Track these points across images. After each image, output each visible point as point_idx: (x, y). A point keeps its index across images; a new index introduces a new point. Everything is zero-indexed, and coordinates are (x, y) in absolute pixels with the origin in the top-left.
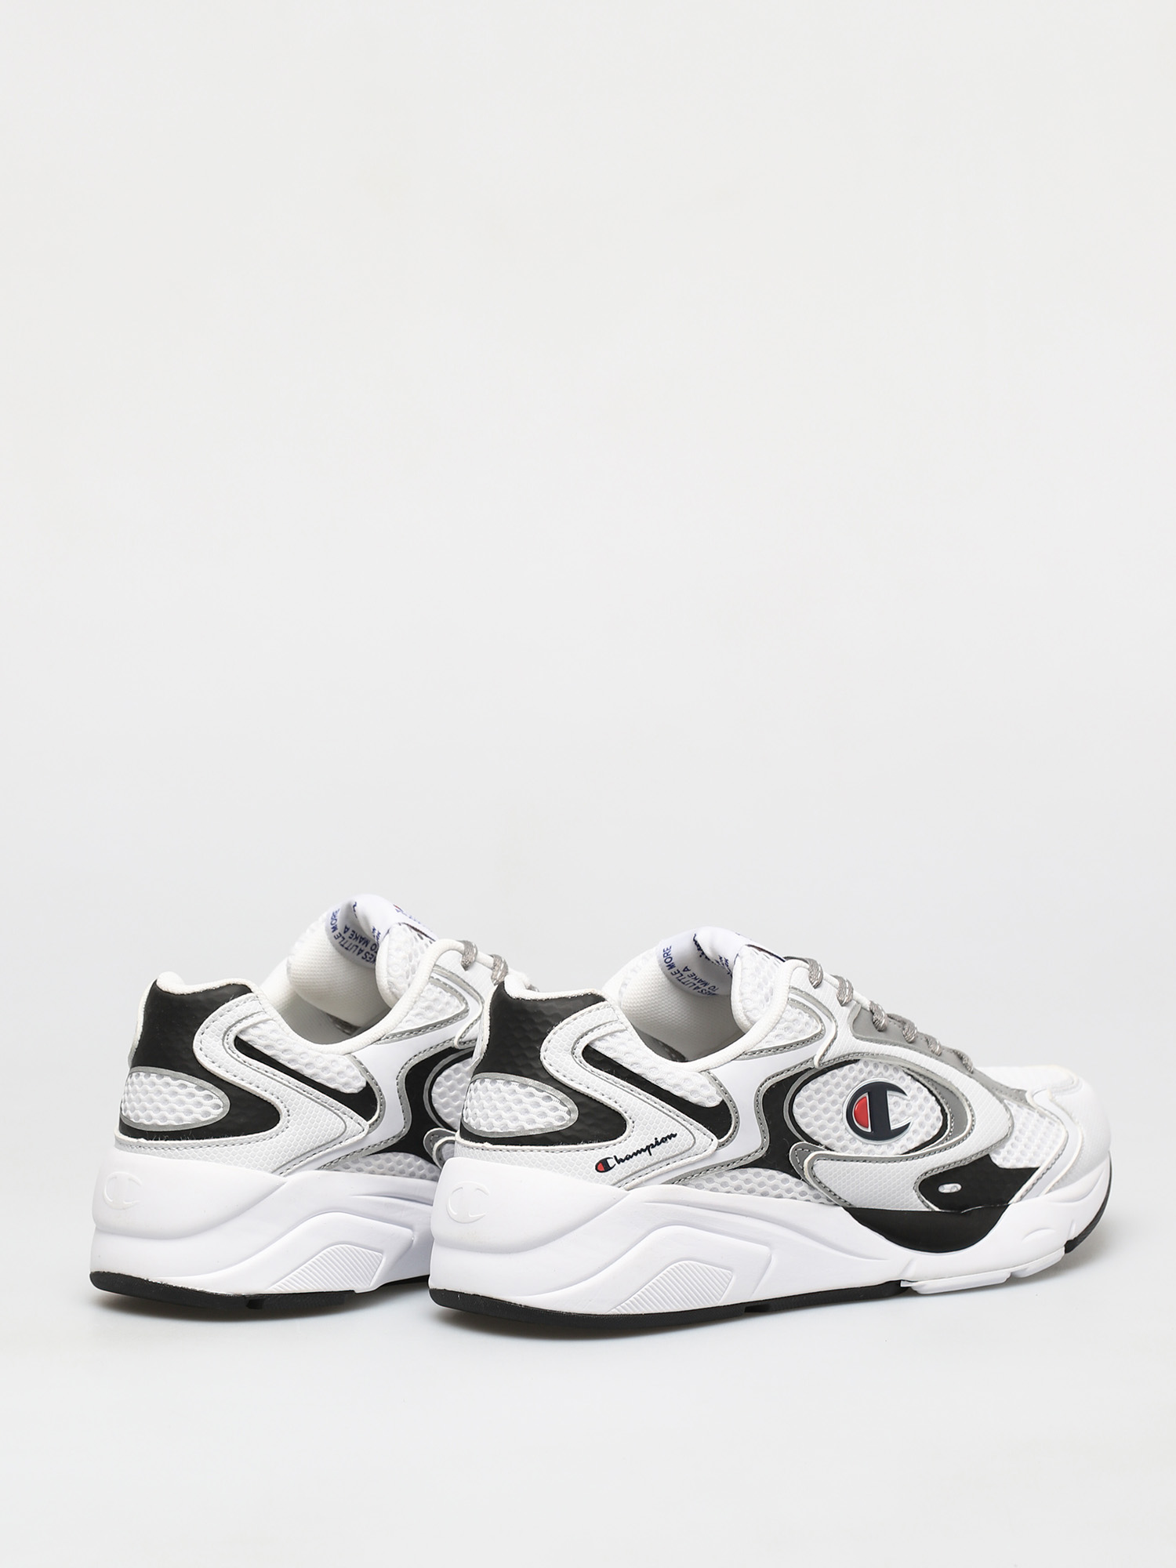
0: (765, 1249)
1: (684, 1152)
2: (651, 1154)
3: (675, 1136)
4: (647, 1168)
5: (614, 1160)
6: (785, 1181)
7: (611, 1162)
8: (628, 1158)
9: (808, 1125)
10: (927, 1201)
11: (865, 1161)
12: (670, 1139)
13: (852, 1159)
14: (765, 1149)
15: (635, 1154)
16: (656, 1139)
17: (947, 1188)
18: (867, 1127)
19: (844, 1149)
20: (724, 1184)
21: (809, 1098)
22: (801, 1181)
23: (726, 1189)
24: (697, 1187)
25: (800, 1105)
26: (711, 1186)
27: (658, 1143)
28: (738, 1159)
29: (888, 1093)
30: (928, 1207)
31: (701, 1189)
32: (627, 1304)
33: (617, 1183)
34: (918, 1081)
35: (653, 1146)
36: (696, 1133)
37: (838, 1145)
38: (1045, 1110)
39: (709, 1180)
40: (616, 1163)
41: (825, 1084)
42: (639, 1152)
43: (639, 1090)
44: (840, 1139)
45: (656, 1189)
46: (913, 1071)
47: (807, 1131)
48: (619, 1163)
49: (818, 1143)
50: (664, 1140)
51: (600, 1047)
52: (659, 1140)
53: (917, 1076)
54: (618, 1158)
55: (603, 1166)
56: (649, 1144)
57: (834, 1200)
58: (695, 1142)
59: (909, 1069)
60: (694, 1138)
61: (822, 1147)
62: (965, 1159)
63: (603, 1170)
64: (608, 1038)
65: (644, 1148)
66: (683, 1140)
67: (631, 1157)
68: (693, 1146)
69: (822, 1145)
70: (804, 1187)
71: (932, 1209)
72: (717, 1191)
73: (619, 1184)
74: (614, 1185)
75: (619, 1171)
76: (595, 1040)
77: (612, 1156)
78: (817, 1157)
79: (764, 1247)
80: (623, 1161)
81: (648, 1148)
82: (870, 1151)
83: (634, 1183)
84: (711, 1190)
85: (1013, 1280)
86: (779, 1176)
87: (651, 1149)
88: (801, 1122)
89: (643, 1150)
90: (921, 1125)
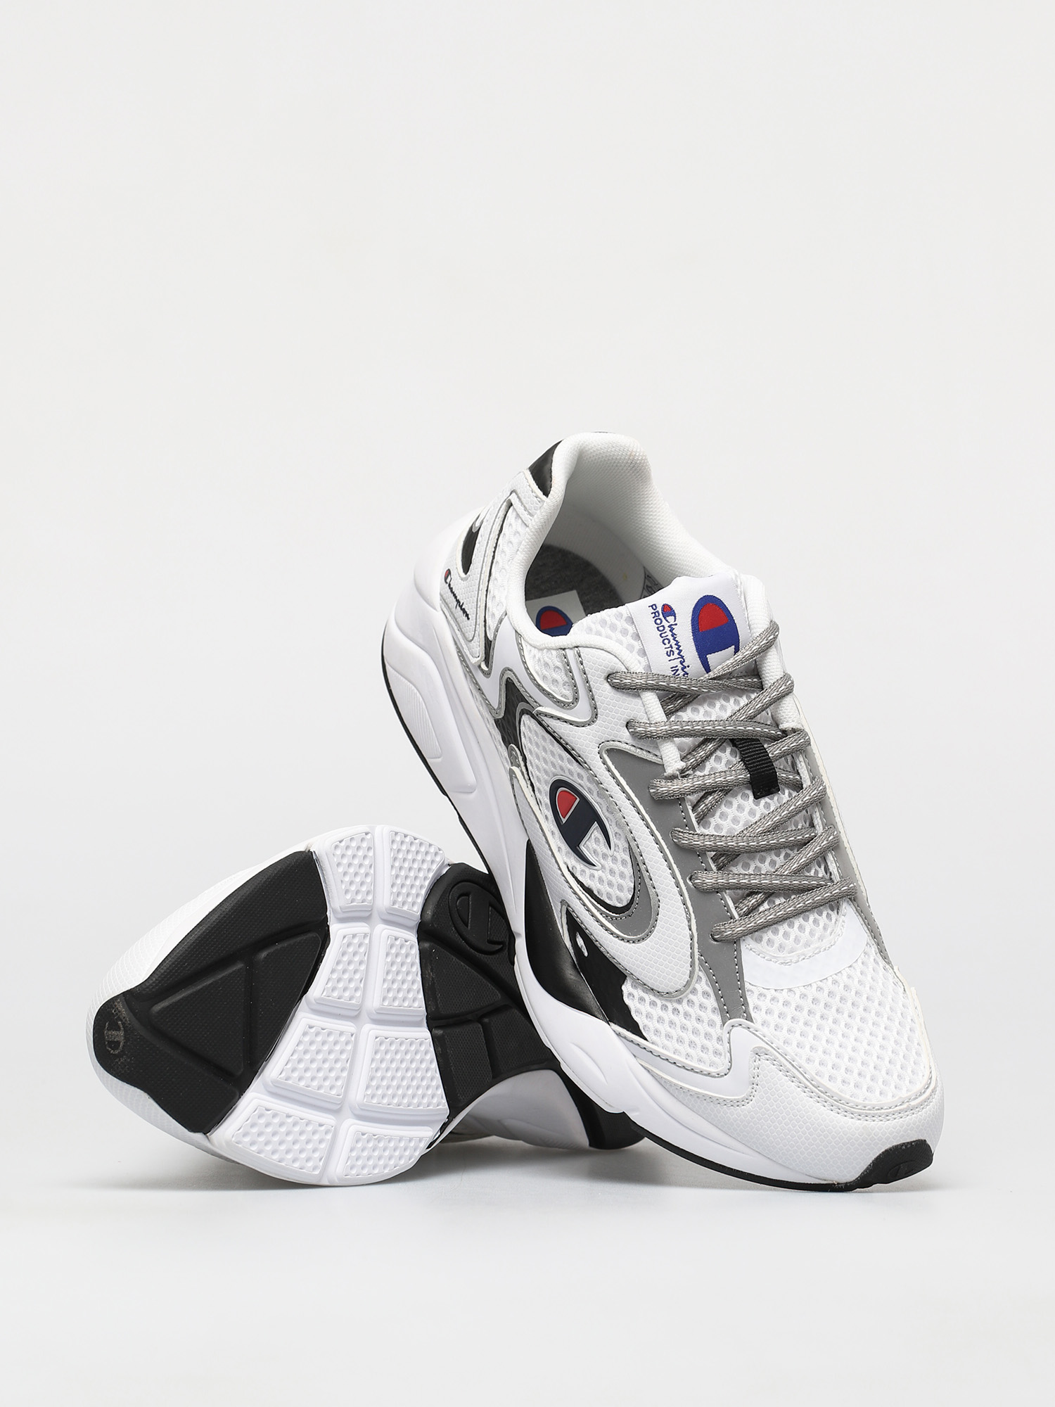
1: (465, 637)
3: (468, 619)
4: (452, 613)
8: (452, 591)
10: (566, 931)
11: (541, 830)
13: (534, 815)
14: (498, 717)
15: (454, 594)
16: (463, 604)
17: (580, 941)
18: (563, 818)
19: (539, 802)
21: (529, 729)
25: (524, 725)
27: (461, 607)
28: (485, 696)
29: (596, 825)
30: (563, 933)
33: (441, 597)
34: (631, 859)
36: (476, 637)
37: (536, 793)
42: (455, 596)
47: (524, 749)
49: (527, 770)
50: (464, 611)
52: (463, 607)
53: (632, 851)
54: (450, 583)
55: (447, 576)
56: (460, 600)
57: (524, 825)
59: (629, 840)
61: (526, 777)
66: (469, 629)
67: (452, 593)
68: (470, 641)
69: (528, 775)
71: (564, 939)
75: (446, 591)
77: (451, 577)
78: (517, 776)
80: (450, 587)
81: (458, 602)
82: (552, 832)
83: (445, 611)
87: (458, 605)
88: (523, 737)
89: (456, 599)
90: (601, 880)
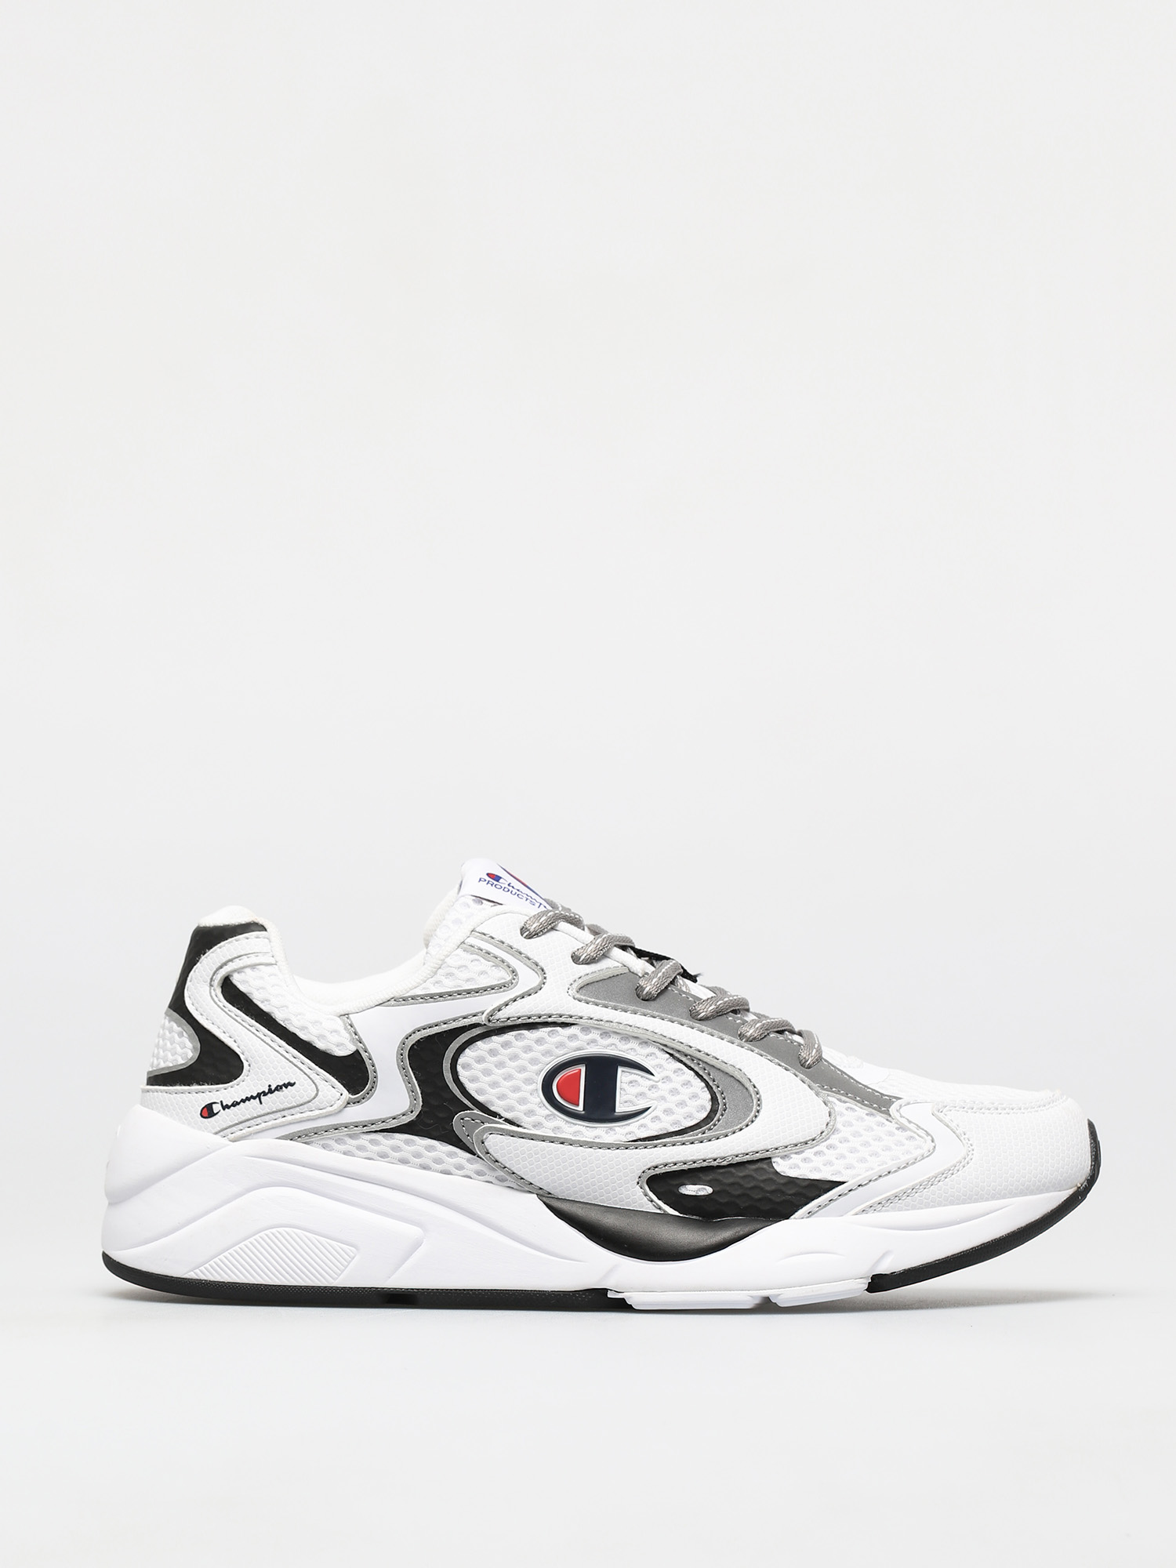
0: (414, 1231)
1: (302, 1105)
2: (261, 1103)
3: (292, 1085)
4: (256, 1118)
5: (219, 1106)
6: (451, 1155)
7: (216, 1108)
8: (236, 1104)
9: (480, 1091)
10: (660, 1203)
11: (562, 1143)
12: (286, 1087)
13: (543, 1139)
14: (415, 1114)
15: (243, 1101)
16: (270, 1086)
17: (690, 1190)
18: (578, 1105)
19: (536, 1125)
20: (360, 1148)
21: (480, 1060)
22: (475, 1157)
23: (365, 1154)
24: (324, 1147)
25: (466, 1066)
26: (343, 1147)
27: (271, 1091)
28: (378, 1120)
29: (620, 1069)
30: (660, 1209)
31: (330, 1150)
32: (205, 1268)
33: (220, 1132)
34: (681, 1062)
35: (265, 1094)
36: (322, 1085)
37: (526, 1120)
38: (910, 1122)
39: (338, 1141)
40: (221, 1108)
41: (506, 1045)
42: (248, 1099)
43: (266, 1030)
44: (530, 1113)
45: (268, 1143)
46: (673, 1049)
47: (480, 1098)
48: (224, 1109)
49: (495, 1114)
50: (279, 1088)
51: (236, 980)
52: (273, 1088)
53: (676, 1054)
54: (224, 1104)
55: (208, 1112)
56: (260, 1092)
57: (524, 1185)
58: (317, 1095)
59: (665, 1046)
60: (318, 1090)
61: (500, 1120)
62: (724, 1158)
63: (206, 1115)
64: (248, 970)
65: (255, 1095)
66: (303, 1090)
67: (238, 1104)
68: (315, 1098)
69: (501, 1117)
70: (478, 1166)
71: (665, 1211)
72: (353, 1155)
73: (221, 1133)
74: (216, 1133)
75: (223, 1118)
76: (235, 971)
77: (219, 1101)
78: (492, 1131)
79: (415, 1227)
80: (228, 1107)
81: (259, 1095)
82: (575, 1133)
83: (239, 1133)
84: (345, 1153)
85: (766, 1306)
86: (443, 1149)
87: (262, 1097)
88: (471, 1087)
89: (253, 1097)
90: (668, 1111)
